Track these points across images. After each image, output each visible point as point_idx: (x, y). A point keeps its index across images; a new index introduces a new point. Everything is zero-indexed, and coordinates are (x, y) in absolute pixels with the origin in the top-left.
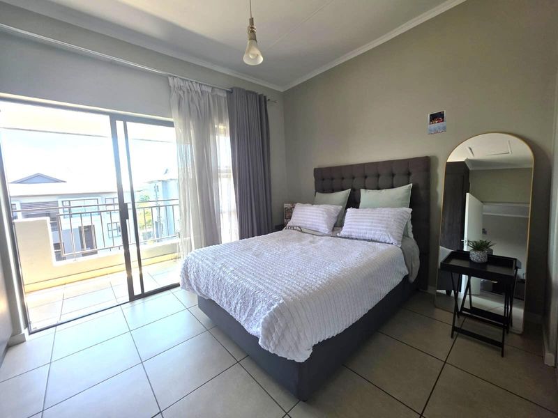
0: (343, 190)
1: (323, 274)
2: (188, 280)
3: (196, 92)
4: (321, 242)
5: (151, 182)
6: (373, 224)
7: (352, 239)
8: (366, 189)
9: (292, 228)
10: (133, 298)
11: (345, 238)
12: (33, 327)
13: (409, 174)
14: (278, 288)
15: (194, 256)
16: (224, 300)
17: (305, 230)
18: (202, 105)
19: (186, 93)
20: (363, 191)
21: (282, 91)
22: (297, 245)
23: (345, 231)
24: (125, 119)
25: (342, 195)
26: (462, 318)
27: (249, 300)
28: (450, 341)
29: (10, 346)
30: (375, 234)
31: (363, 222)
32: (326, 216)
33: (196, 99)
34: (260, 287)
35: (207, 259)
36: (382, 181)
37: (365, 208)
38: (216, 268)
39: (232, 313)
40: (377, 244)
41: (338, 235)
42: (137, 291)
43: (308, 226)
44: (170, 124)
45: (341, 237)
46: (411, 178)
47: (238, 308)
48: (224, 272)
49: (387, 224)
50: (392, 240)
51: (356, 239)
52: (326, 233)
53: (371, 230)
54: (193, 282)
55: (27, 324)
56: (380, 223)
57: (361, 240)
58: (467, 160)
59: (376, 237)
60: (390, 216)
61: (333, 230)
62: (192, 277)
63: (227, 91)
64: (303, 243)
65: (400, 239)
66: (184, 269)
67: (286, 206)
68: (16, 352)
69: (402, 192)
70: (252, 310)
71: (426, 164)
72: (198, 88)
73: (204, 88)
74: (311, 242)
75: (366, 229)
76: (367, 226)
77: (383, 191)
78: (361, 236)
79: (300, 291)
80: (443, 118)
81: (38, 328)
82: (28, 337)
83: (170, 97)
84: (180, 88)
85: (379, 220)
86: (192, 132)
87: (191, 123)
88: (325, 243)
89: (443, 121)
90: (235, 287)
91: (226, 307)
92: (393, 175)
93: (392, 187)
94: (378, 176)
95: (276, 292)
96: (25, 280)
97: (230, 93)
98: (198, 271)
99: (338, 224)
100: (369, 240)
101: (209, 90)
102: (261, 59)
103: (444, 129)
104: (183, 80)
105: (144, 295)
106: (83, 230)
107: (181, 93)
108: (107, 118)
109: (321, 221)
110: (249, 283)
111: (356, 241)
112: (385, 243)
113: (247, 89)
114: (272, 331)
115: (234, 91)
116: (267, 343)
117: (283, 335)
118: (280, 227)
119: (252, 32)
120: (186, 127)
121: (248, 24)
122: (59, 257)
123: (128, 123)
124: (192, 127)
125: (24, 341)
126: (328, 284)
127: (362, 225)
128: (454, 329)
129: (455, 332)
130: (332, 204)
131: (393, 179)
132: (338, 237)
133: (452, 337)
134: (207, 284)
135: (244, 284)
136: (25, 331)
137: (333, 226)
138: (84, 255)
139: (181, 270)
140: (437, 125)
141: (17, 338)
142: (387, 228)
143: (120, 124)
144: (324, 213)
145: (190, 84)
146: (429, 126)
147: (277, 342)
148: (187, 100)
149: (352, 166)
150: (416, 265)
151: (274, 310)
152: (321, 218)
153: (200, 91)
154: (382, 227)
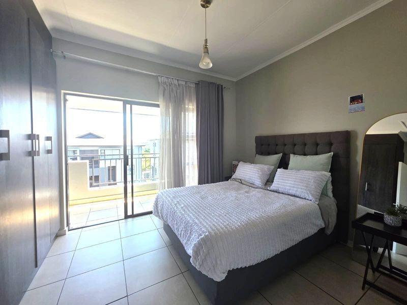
0: (277, 154)
1: (244, 218)
2: (157, 209)
3: (175, 85)
4: (254, 192)
5: (151, 140)
6: (296, 183)
7: (279, 193)
8: (294, 154)
9: (235, 180)
10: (127, 217)
11: (273, 191)
12: (72, 226)
13: (331, 144)
14: (207, 224)
15: (162, 193)
16: (176, 227)
17: (244, 183)
18: (178, 93)
19: (168, 85)
20: (292, 156)
21: (235, 81)
22: (234, 193)
23: (274, 186)
24: (131, 103)
25: (275, 158)
26: (377, 274)
27: (188, 229)
28: (361, 292)
29: (57, 236)
30: (297, 191)
31: (288, 180)
32: (261, 173)
33: (174, 89)
34: (196, 221)
35: (169, 197)
36: (307, 149)
37: (291, 170)
38: (173, 204)
39: (179, 237)
40: (298, 199)
41: (268, 188)
42: (130, 213)
43: (247, 179)
44: (158, 106)
45: (270, 191)
46: (333, 147)
47: (182, 234)
48: (177, 207)
49: (307, 184)
50: (311, 197)
51: (282, 193)
52: (260, 186)
53: (294, 187)
54: (160, 211)
55: (68, 225)
56: (300, 182)
57: (286, 194)
58: (401, 132)
59: (298, 194)
60: (311, 178)
61: (266, 184)
62: (160, 208)
63: (196, 83)
64: (240, 192)
65: (318, 197)
66: (155, 202)
67: (234, 162)
68: (60, 240)
69: (324, 158)
70: (190, 237)
71: (347, 137)
72: (176, 82)
73: (180, 82)
74: (246, 192)
75: (290, 186)
76: (290, 184)
77: (308, 156)
78: (286, 191)
79: (222, 228)
80: (362, 100)
81: (74, 228)
82: (67, 232)
83: (159, 89)
84: (165, 83)
85: (300, 180)
86: (170, 110)
87: (170, 104)
88: (256, 194)
89: (362, 102)
90: (182, 219)
91: (176, 232)
92: (317, 145)
93: (316, 154)
94: (305, 145)
95: (205, 227)
96: (70, 198)
97: (197, 84)
98: (163, 205)
99: (270, 180)
100: (292, 195)
101: (184, 83)
102: (211, 65)
103: (363, 109)
104: (167, 78)
105: (133, 216)
106: (111, 169)
107: (165, 86)
108: (122, 102)
109: (256, 177)
110: (190, 217)
111: (281, 195)
112: (305, 199)
113: (209, 81)
114: (198, 254)
115: (200, 83)
116: (195, 262)
117: (205, 258)
118: (228, 178)
119: (206, 48)
120: (167, 108)
121: (204, 43)
122: (91, 186)
123: (133, 106)
124: (170, 107)
125: (65, 234)
126: (245, 226)
127: (287, 183)
128: (366, 282)
129: (366, 286)
130: (265, 164)
131: (317, 147)
132: (268, 190)
133: (363, 288)
134: (167, 214)
135: (187, 217)
136: (66, 229)
137: (266, 182)
138: (109, 185)
139: (154, 202)
140: (356, 106)
141: (62, 232)
142: (307, 187)
143: (128, 106)
144: (259, 170)
145: (172, 80)
146: (349, 106)
147: (201, 263)
148: (168, 90)
149: (284, 136)
150: (333, 221)
151: (202, 239)
152: (256, 174)
153: (177, 84)
154: (303, 186)
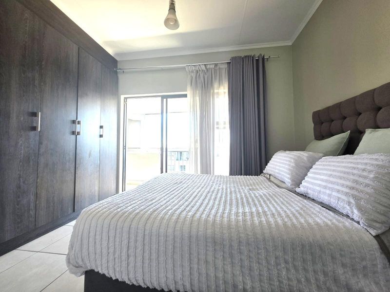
3: (203, 71)
7: (308, 198)
9: (266, 175)
11: (302, 195)
17: (272, 180)
18: (206, 79)
19: (196, 73)
20: (367, 133)
23: (304, 185)
25: (333, 141)
30: (330, 195)
32: (294, 164)
33: (202, 75)
41: (296, 190)
43: (276, 174)
44: (185, 96)
45: (298, 193)
51: (313, 200)
52: (289, 185)
57: (318, 202)
59: (332, 202)
63: (228, 63)
72: (204, 68)
73: (208, 67)
78: (316, 196)
83: (187, 79)
84: (193, 71)
87: (198, 91)
101: (213, 66)
104: (194, 66)
108: (160, 98)
109: (285, 170)
120: (194, 96)
144: (292, 160)
145: (199, 67)
152: (287, 166)
154: (343, 185)
